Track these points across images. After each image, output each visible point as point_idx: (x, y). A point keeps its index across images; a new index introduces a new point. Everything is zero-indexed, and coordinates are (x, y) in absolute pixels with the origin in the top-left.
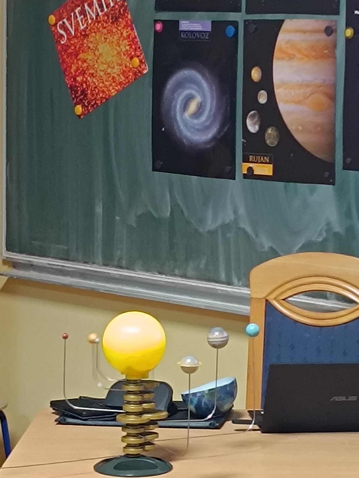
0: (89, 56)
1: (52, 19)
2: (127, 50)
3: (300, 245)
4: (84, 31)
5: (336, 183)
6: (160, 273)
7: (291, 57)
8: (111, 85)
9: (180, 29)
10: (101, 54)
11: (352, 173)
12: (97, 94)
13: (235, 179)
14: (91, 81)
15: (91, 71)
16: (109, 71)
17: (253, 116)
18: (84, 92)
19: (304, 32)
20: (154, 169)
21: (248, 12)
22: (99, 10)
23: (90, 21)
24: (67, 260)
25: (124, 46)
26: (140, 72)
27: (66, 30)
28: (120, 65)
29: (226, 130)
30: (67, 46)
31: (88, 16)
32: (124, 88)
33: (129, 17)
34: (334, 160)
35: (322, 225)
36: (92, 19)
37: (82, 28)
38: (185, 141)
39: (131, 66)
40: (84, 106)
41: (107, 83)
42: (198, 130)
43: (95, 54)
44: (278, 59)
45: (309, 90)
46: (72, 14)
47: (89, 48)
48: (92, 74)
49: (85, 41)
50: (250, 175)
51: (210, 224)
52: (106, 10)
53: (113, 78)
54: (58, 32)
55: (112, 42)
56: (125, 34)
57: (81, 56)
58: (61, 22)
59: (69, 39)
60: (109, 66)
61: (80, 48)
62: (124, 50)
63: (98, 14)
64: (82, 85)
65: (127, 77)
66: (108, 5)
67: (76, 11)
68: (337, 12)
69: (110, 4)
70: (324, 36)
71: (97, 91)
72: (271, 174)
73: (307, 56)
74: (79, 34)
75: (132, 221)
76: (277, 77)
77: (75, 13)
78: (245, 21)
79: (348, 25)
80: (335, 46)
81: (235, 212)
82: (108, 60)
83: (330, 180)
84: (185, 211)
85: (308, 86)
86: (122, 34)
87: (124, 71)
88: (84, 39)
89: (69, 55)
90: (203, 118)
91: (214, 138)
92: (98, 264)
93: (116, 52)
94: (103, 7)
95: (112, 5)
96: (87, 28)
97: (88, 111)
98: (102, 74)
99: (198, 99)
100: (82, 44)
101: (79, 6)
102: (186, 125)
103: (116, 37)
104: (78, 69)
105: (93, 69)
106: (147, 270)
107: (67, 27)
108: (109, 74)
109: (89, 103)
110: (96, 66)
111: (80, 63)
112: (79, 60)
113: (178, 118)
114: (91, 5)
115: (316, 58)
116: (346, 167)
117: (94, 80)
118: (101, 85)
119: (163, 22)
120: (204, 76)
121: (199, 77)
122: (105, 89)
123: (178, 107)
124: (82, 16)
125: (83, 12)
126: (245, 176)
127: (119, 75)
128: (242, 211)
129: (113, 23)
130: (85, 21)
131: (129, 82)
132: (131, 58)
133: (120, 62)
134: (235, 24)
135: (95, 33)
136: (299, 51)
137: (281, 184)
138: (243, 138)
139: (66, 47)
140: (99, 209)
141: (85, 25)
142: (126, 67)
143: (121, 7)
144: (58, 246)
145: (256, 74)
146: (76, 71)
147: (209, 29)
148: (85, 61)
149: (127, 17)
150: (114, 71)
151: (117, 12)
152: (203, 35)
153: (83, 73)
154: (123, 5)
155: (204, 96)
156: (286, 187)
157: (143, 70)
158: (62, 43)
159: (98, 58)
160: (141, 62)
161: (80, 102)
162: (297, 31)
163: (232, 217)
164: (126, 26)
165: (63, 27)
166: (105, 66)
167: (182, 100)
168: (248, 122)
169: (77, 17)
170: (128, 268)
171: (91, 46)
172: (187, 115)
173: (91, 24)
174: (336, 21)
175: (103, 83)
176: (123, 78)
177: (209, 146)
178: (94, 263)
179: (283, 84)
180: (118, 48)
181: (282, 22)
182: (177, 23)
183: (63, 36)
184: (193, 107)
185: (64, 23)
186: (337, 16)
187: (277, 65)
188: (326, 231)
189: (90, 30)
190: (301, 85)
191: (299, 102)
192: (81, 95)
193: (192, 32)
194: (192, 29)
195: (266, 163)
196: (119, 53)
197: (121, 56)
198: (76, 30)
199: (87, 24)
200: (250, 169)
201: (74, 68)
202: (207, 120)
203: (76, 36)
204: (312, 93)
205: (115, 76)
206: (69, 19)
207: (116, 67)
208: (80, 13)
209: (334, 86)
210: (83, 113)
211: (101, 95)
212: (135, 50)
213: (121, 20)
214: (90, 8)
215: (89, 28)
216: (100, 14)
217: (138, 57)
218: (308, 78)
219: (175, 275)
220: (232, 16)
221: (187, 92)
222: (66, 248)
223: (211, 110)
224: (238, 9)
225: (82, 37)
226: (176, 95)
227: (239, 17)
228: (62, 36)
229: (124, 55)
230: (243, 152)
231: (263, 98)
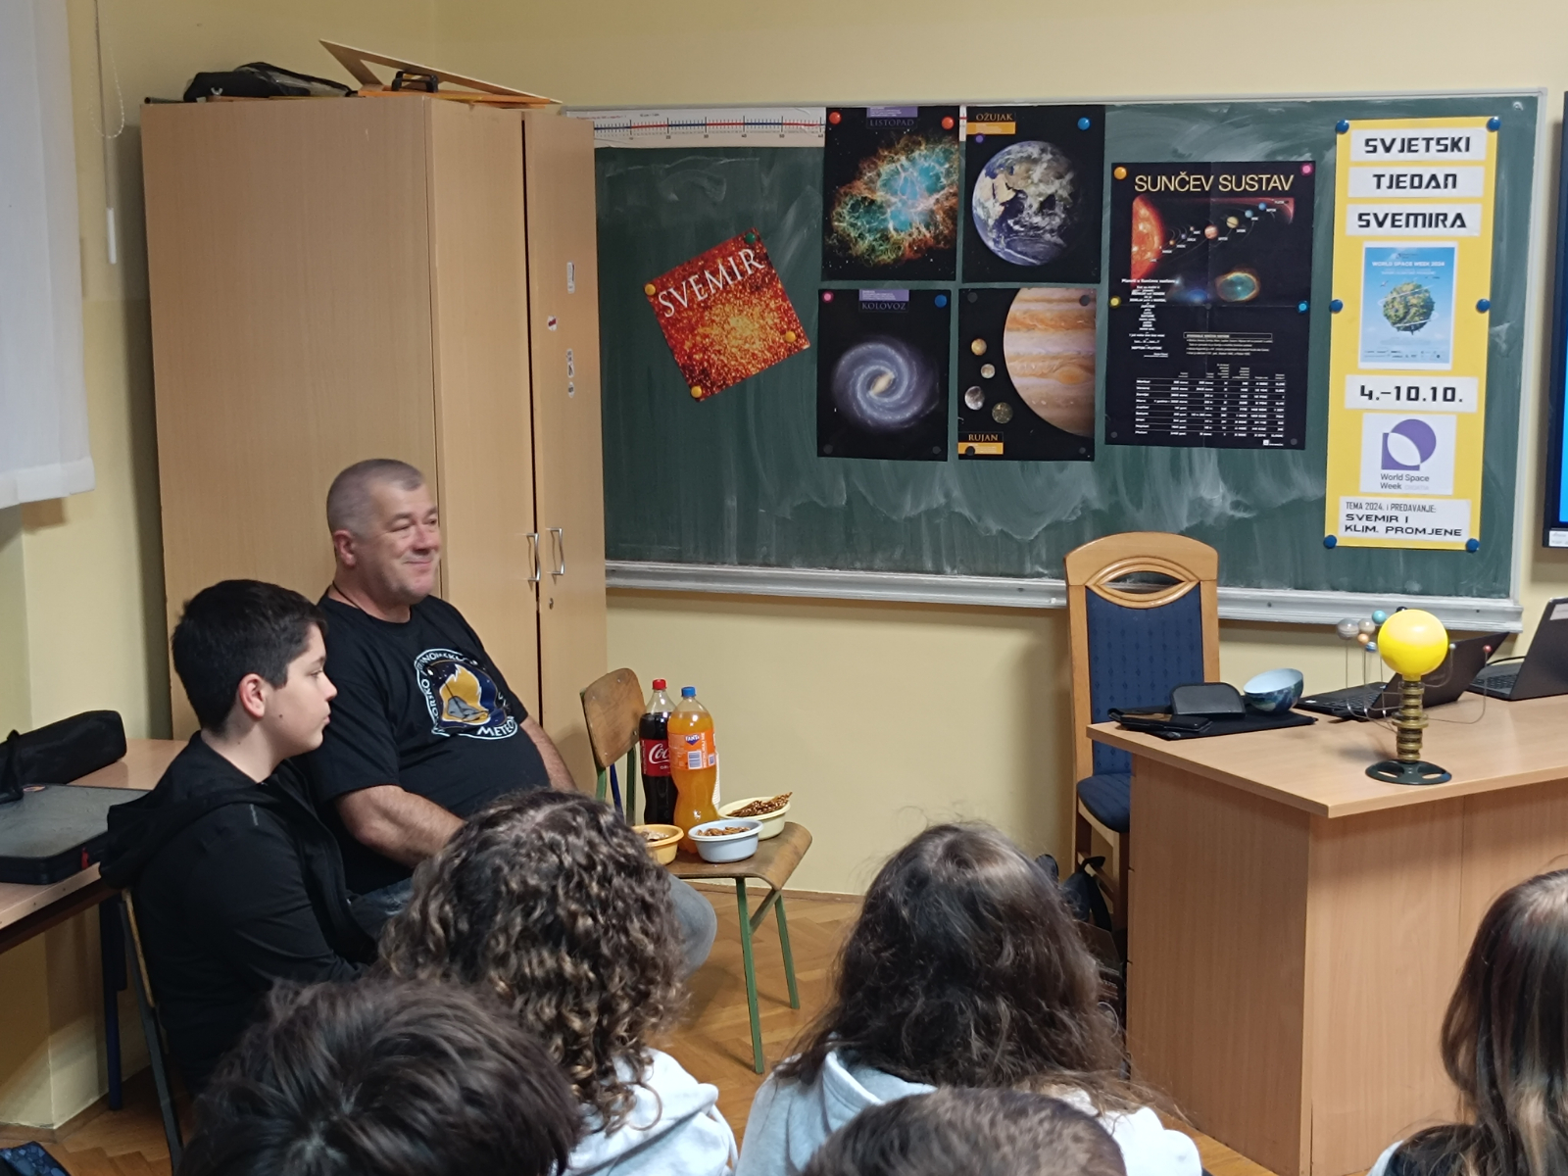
0: (715, 331)
1: (651, 289)
2: (776, 324)
3: (1045, 525)
4: (704, 301)
5: (1097, 458)
6: (830, 568)
7: (1030, 328)
8: (749, 363)
9: (860, 299)
10: (733, 329)
11: (1118, 448)
12: (727, 374)
13: (946, 460)
14: (716, 359)
15: (717, 348)
16: (747, 346)
17: (973, 393)
18: (704, 371)
19: (1050, 301)
20: (821, 454)
21: (966, 279)
22: (728, 279)
23: (713, 291)
24: (680, 561)
25: (771, 319)
26: (796, 347)
27: (673, 300)
28: (764, 340)
29: (933, 407)
30: (677, 319)
31: (711, 286)
32: (770, 366)
33: (780, 286)
34: (1094, 435)
35: (1077, 502)
36: (718, 289)
37: (700, 298)
38: (869, 422)
39: (782, 341)
40: (704, 387)
41: (743, 361)
42: (890, 410)
43: (723, 328)
44: (1010, 330)
45: (1057, 363)
46: (684, 284)
47: (713, 321)
48: (719, 351)
49: (707, 313)
50: (970, 455)
51: (908, 509)
52: (739, 278)
53: (753, 354)
54: (659, 303)
55: (752, 314)
56: (772, 305)
57: (701, 330)
58: (665, 293)
59: (678, 311)
60: (746, 342)
61: (697, 322)
62: (770, 322)
63: (727, 283)
64: (701, 363)
65: (777, 354)
66: (743, 273)
67: (691, 280)
68: (1098, 281)
69: (747, 271)
70: (1078, 306)
71: (726, 369)
72: (1001, 453)
73: (1053, 327)
74: (695, 306)
75: (786, 511)
76: (1008, 349)
77: (688, 283)
78: (961, 291)
79: (1111, 295)
80: (1093, 316)
81: (947, 495)
82: (744, 335)
83: (1089, 455)
84: (870, 499)
85: (1055, 358)
86: (767, 305)
87: (771, 347)
88: (704, 312)
89: (682, 330)
90: (898, 396)
91: (915, 417)
92: (732, 564)
93: (757, 326)
94: (735, 274)
95: (750, 272)
96: (708, 298)
97: (713, 393)
98: (734, 350)
99: (890, 375)
100: (702, 317)
101: (695, 274)
102: (871, 403)
103: (758, 309)
104: (695, 345)
105: (720, 345)
106: (811, 566)
107: (675, 297)
108: (745, 350)
109: (713, 384)
110: (726, 341)
111: (698, 338)
112: (696, 335)
113: (859, 396)
114: (715, 273)
115: (1068, 329)
116: (1109, 441)
117: (722, 357)
118: (733, 363)
119: (835, 293)
120: (898, 350)
121: (891, 352)
122: (740, 368)
123: (859, 385)
124: (701, 286)
125: (702, 281)
126: (961, 457)
127: (763, 352)
128: (956, 493)
129: (752, 293)
130: (705, 291)
131: (779, 359)
132: (783, 332)
133: (763, 337)
134: (947, 293)
135: (723, 304)
136: (1042, 321)
137: (1015, 464)
138: (959, 416)
139: (673, 322)
140: (732, 503)
141: (706, 295)
142: (774, 342)
143: (766, 276)
144: (664, 547)
145: (978, 347)
146: (691, 349)
147: (907, 299)
148: (706, 336)
149: (775, 286)
150: (754, 346)
151: (759, 281)
152: (896, 306)
153: (705, 350)
154: (768, 273)
155: (899, 371)
156: (1022, 467)
157: (801, 345)
158: (667, 316)
159: (729, 333)
160: (798, 336)
161: (699, 383)
162: (1037, 301)
163: (942, 500)
164: (775, 296)
165: (669, 297)
166: (740, 342)
167: (865, 379)
168: (968, 399)
169: (691, 286)
170: (779, 565)
171: (717, 319)
172: (872, 393)
173: (714, 295)
174: (1095, 290)
175: (737, 360)
176: (769, 355)
177: (906, 426)
178: (724, 563)
179: (1018, 356)
180: (761, 321)
181: (1017, 291)
182: (856, 293)
183: (669, 308)
184: (882, 384)
185: (670, 293)
186: (1095, 286)
187: (1007, 336)
188: (1082, 509)
189: (714, 301)
190: (1044, 358)
191: (1043, 375)
192: (700, 375)
193: (879, 302)
194: (879, 299)
195: (994, 441)
196: (762, 327)
197: (766, 329)
198: (691, 301)
199: (709, 295)
200: (970, 449)
201: (687, 345)
202: (903, 398)
203: (690, 308)
204: (1061, 366)
205: (756, 352)
206: (678, 288)
207: (757, 342)
208: (697, 282)
209: (1092, 357)
210: (703, 395)
211: (733, 374)
212: (789, 323)
213: (765, 289)
214: (714, 276)
215: (712, 299)
216: (730, 282)
217: (793, 330)
218: (1055, 349)
219: (855, 569)
220: (941, 285)
221: (872, 368)
222: (677, 548)
223: (909, 387)
224: (953, 278)
225: (701, 310)
226: (855, 372)
227: (954, 286)
228: (666, 308)
229: (771, 328)
230: (959, 430)
231: (988, 372)
